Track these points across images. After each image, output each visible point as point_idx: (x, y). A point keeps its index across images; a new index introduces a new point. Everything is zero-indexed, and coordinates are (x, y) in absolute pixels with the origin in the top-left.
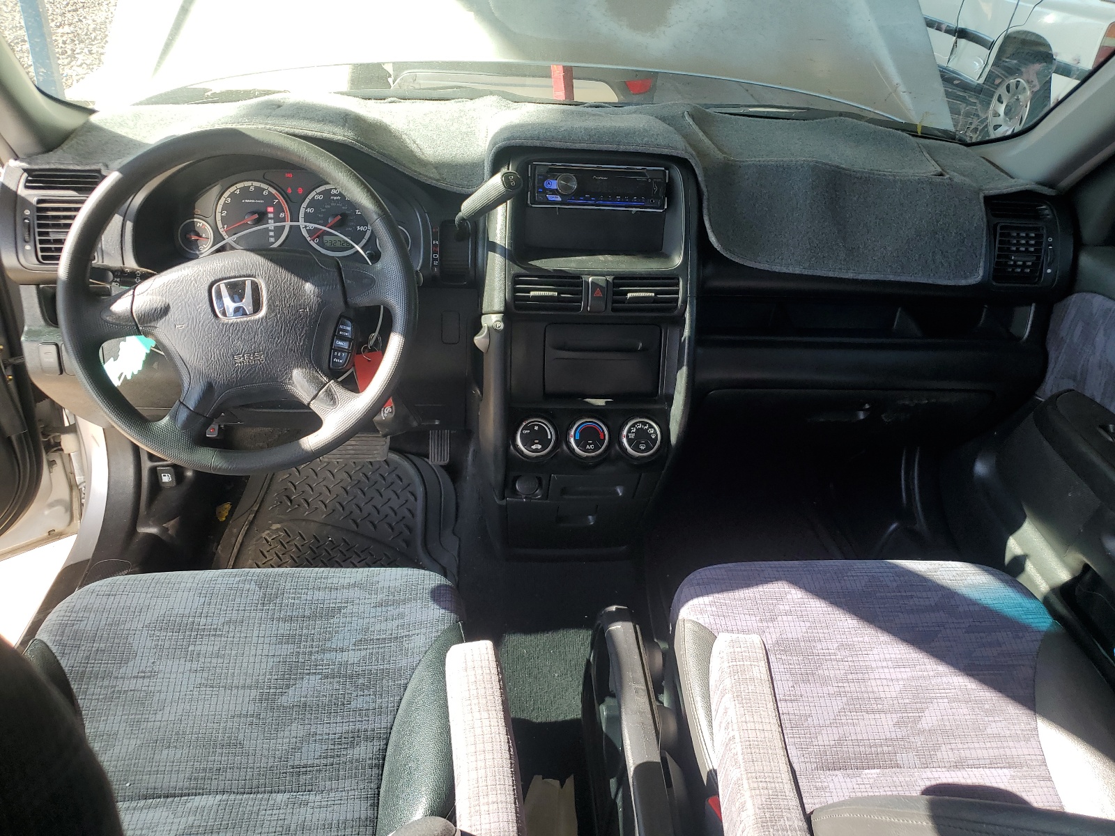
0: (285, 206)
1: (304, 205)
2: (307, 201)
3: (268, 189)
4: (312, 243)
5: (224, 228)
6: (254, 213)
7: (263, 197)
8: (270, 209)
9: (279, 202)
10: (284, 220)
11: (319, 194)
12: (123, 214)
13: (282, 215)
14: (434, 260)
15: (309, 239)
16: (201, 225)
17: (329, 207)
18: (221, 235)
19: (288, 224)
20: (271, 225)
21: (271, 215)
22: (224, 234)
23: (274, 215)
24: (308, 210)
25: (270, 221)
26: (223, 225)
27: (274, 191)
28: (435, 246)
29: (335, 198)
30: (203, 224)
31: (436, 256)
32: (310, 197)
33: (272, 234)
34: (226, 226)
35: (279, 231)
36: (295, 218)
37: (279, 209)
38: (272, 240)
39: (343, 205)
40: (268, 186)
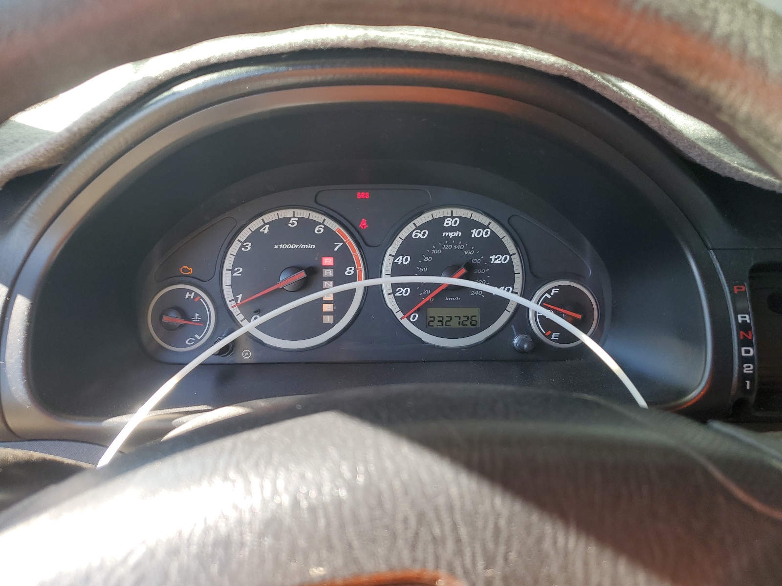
0: (356, 253)
1: (393, 249)
2: (397, 243)
3: (324, 222)
4: (405, 323)
5: (236, 299)
6: (297, 269)
7: (314, 238)
8: (328, 261)
9: (344, 246)
10: (353, 278)
11: (421, 228)
12: (10, 279)
13: (350, 271)
14: (744, 360)
15: (399, 315)
16: (192, 296)
17: (439, 252)
18: (230, 313)
19: (360, 285)
20: (329, 291)
21: (328, 273)
22: (236, 311)
23: (334, 273)
24: (400, 260)
25: (326, 283)
26: (235, 294)
27: (334, 226)
28: (743, 327)
29: (451, 235)
30: (196, 295)
31: (747, 352)
32: (404, 234)
33: (327, 307)
34: (240, 296)
35: (342, 301)
36: (373, 271)
37: (343, 259)
38: (328, 319)
39: (466, 249)
40: (323, 217)
